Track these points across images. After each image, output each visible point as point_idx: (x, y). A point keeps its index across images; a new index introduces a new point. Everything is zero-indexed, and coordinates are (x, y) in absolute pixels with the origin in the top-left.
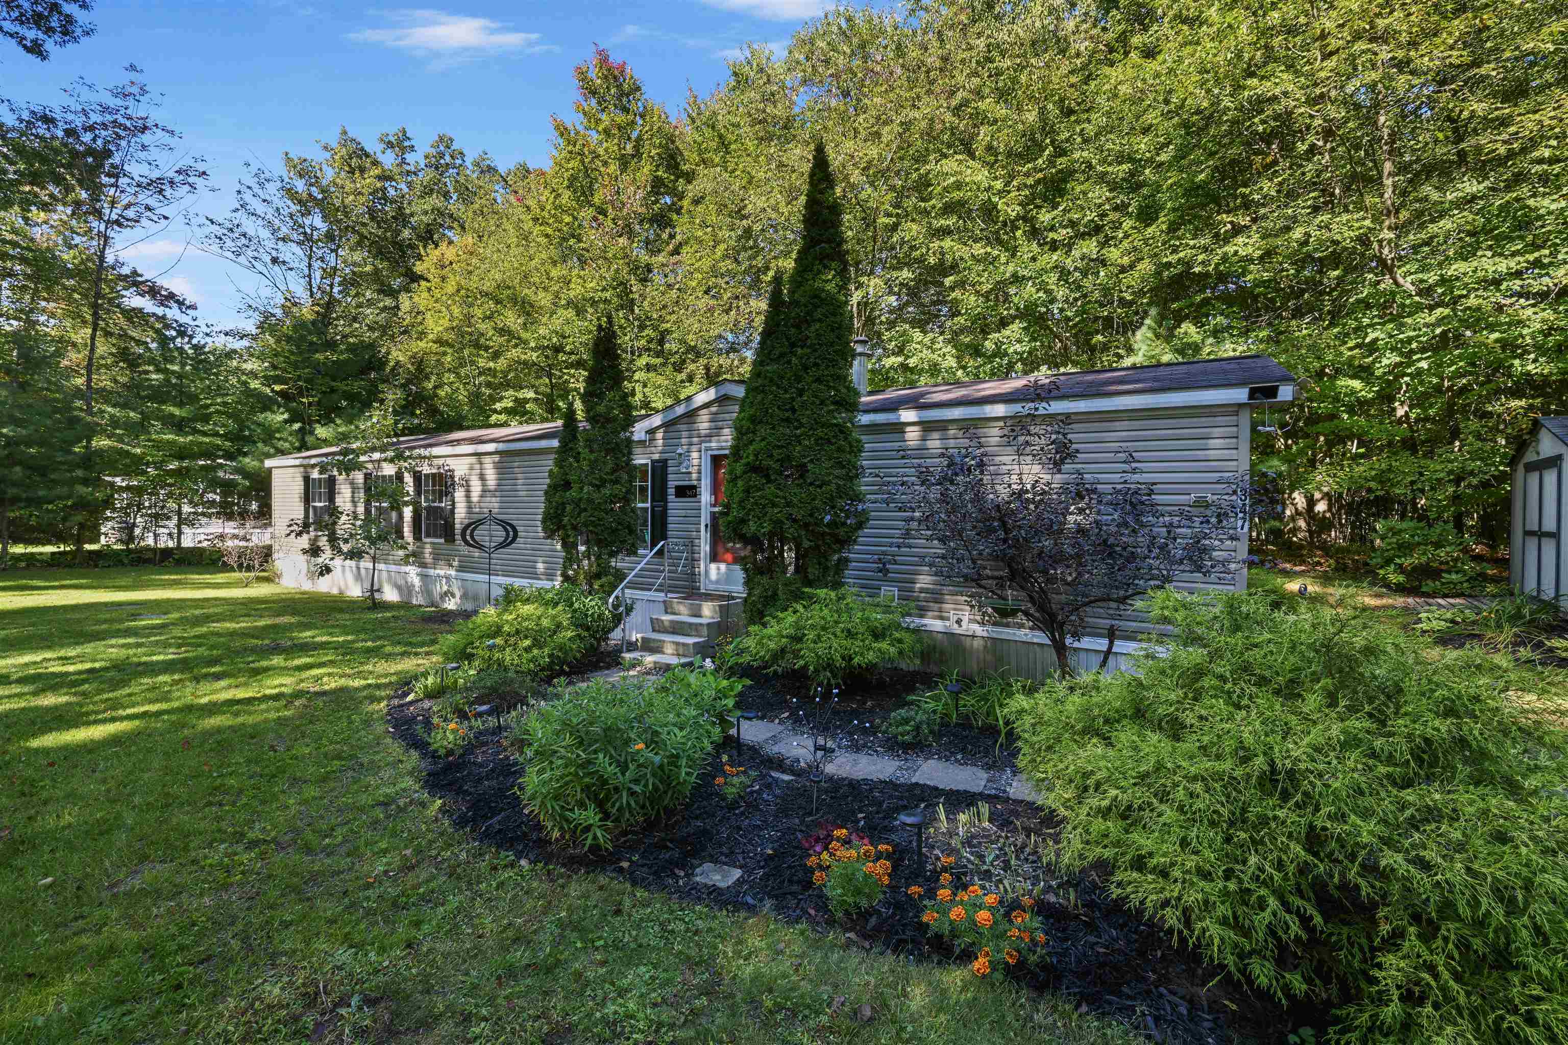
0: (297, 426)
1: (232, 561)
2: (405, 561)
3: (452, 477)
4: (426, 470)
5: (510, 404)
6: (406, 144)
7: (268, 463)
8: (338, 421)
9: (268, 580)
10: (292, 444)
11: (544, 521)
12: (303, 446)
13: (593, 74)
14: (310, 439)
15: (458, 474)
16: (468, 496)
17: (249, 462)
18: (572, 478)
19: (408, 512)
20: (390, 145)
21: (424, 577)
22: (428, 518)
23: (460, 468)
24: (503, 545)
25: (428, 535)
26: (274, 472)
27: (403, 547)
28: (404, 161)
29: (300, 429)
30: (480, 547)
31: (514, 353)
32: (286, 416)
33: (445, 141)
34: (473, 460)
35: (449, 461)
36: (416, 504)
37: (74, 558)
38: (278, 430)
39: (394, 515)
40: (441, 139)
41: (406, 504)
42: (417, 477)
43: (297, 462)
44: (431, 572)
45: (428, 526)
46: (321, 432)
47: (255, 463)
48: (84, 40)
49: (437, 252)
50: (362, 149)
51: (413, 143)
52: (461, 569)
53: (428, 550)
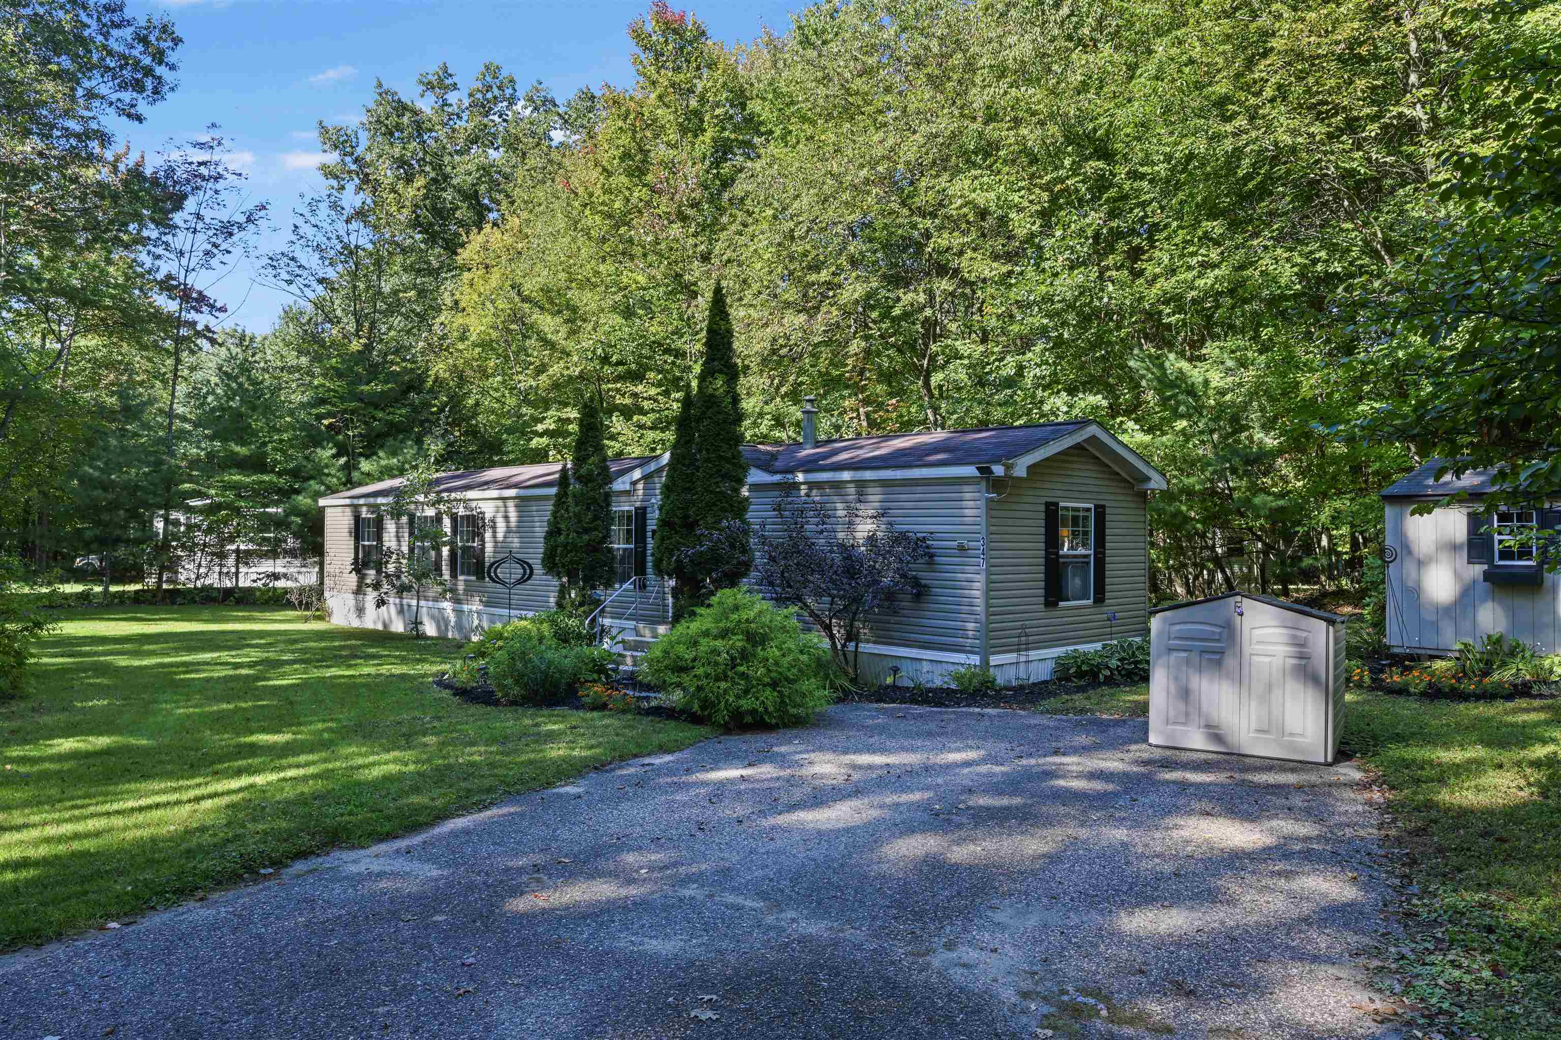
0: (343, 460)
1: (293, 598)
2: (442, 596)
3: (483, 519)
4: (461, 511)
5: (552, 427)
6: (448, 81)
7: (322, 502)
8: (381, 454)
9: (320, 618)
10: (339, 479)
11: (543, 560)
12: (349, 483)
13: (650, 26)
14: (356, 475)
15: (488, 516)
16: (494, 537)
17: (303, 500)
18: (563, 526)
19: (445, 551)
20: (430, 86)
21: (459, 613)
22: (463, 557)
23: (489, 509)
24: (522, 581)
25: (462, 573)
26: (328, 510)
27: (441, 584)
28: (445, 104)
29: (347, 463)
30: (503, 583)
31: (555, 369)
32: (334, 451)
33: (492, 70)
34: (500, 503)
35: (481, 504)
36: (452, 543)
37: (154, 596)
38: (327, 466)
39: (433, 553)
40: (487, 68)
41: (444, 543)
42: (454, 518)
43: (348, 501)
44: (466, 607)
45: (462, 564)
46: (365, 466)
47: (309, 501)
48: (169, 96)
49: (480, 238)
50: (399, 101)
51: (455, 79)
52: (487, 604)
53: (461, 587)
